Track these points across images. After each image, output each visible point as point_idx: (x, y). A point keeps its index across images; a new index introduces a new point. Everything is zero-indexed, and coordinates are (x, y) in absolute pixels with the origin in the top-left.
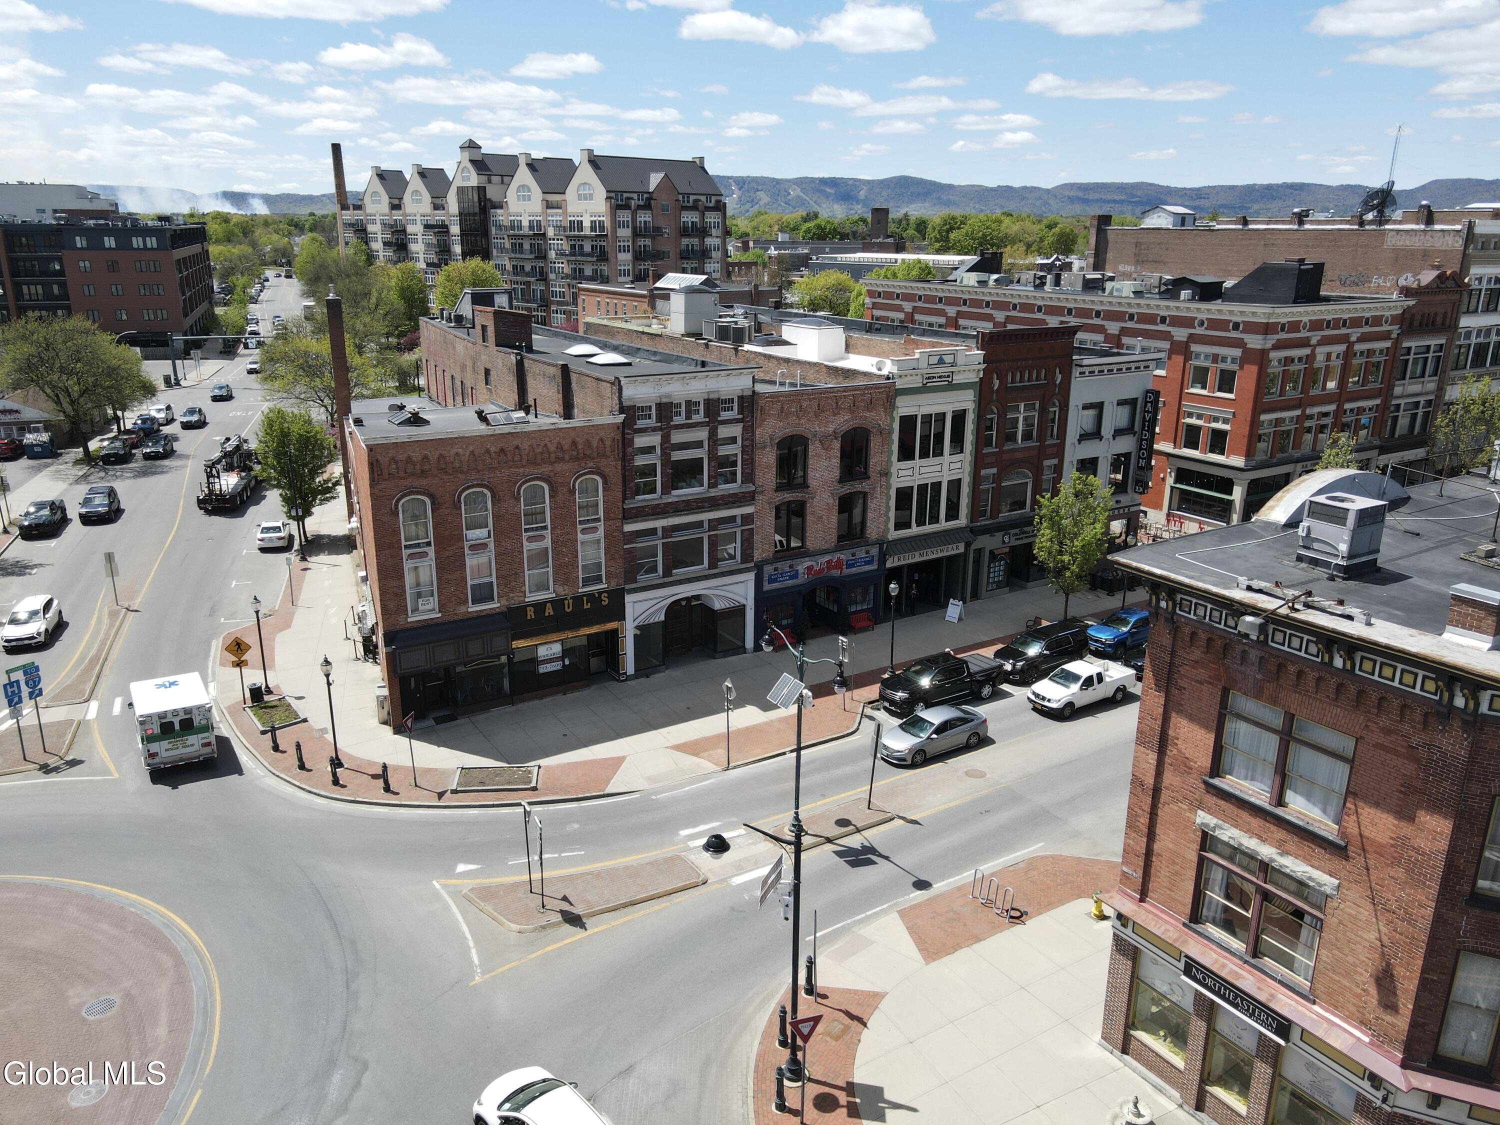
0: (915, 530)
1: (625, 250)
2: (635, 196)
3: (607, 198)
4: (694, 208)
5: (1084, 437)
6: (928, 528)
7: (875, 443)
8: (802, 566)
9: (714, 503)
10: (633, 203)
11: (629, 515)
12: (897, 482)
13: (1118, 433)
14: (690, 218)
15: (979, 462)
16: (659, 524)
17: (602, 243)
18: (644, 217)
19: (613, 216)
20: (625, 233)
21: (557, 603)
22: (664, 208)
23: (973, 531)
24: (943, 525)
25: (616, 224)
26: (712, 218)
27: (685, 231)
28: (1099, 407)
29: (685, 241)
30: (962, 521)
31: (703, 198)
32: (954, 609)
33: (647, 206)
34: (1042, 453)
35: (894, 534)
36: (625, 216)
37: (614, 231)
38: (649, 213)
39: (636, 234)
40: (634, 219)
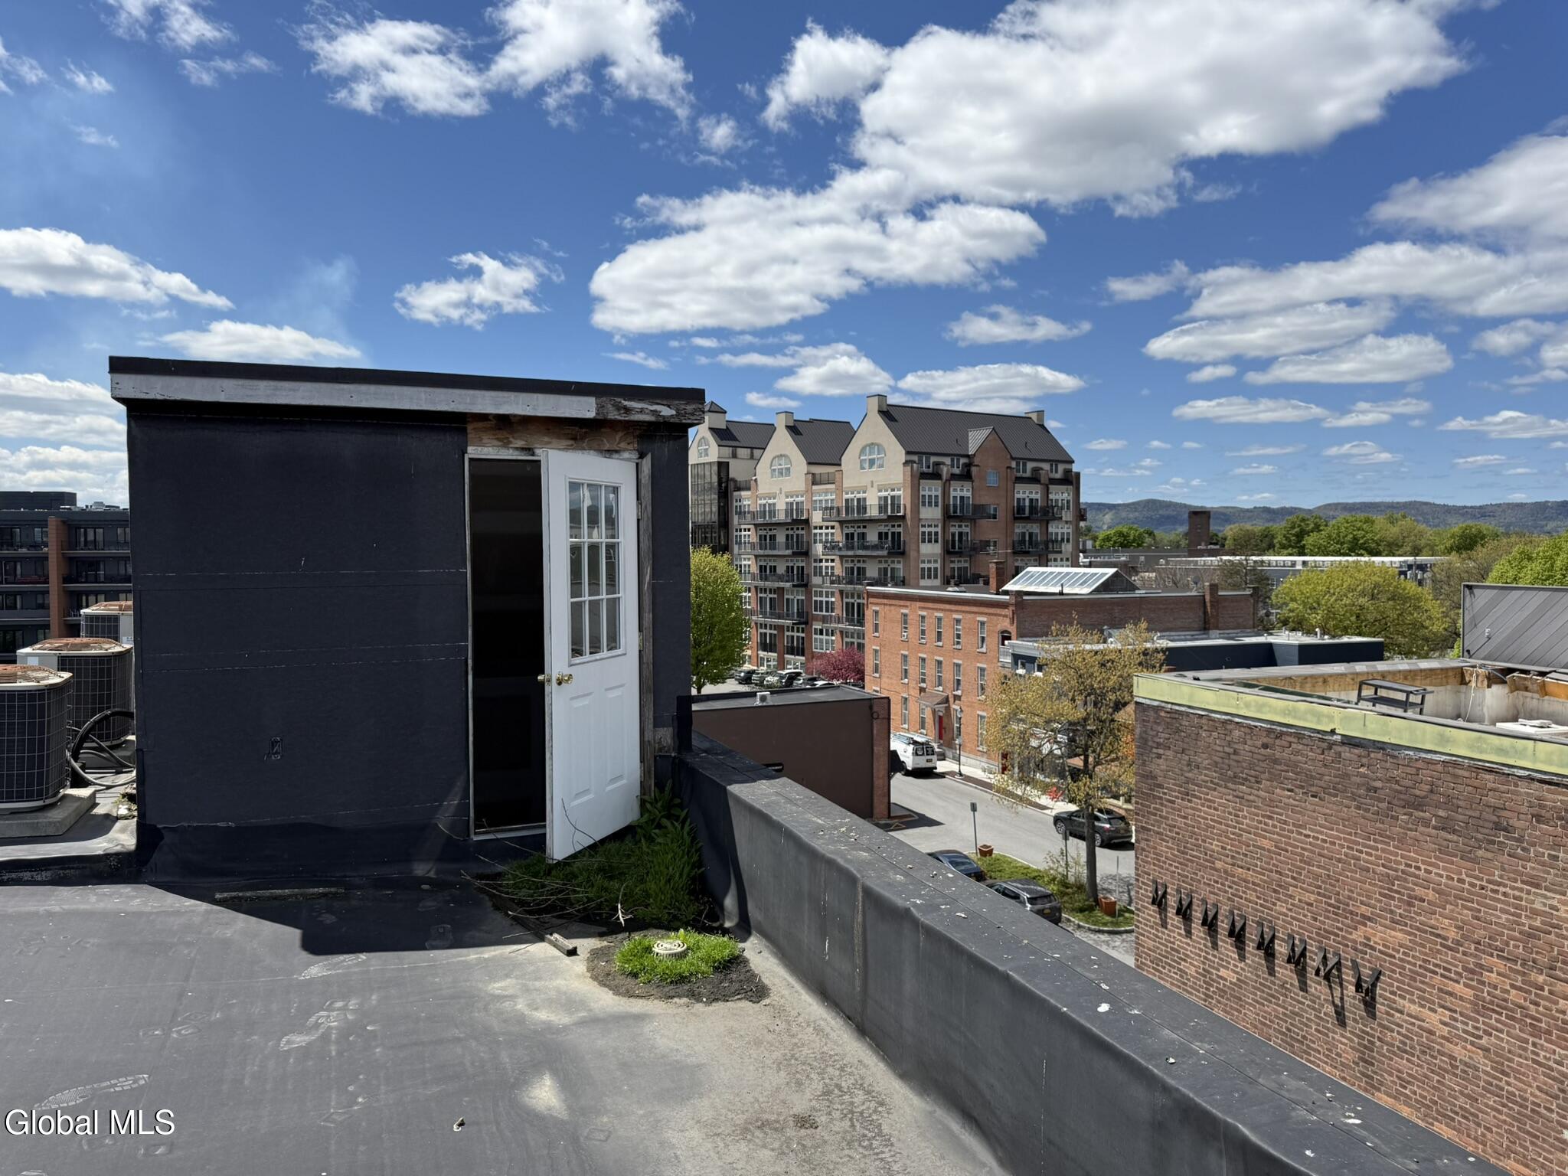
1: (930, 538)
2: (948, 460)
3: (906, 463)
4: (1034, 479)
10: (945, 471)
14: (1028, 493)
17: (897, 530)
18: (961, 491)
19: (915, 489)
20: (932, 514)
22: (991, 479)
25: (918, 501)
26: (1060, 495)
27: (1019, 514)
29: (1019, 529)
31: (1046, 466)
33: (966, 476)
36: (932, 489)
37: (916, 510)
38: (968, 485)
39: (948, 516)
40: (945, 493)
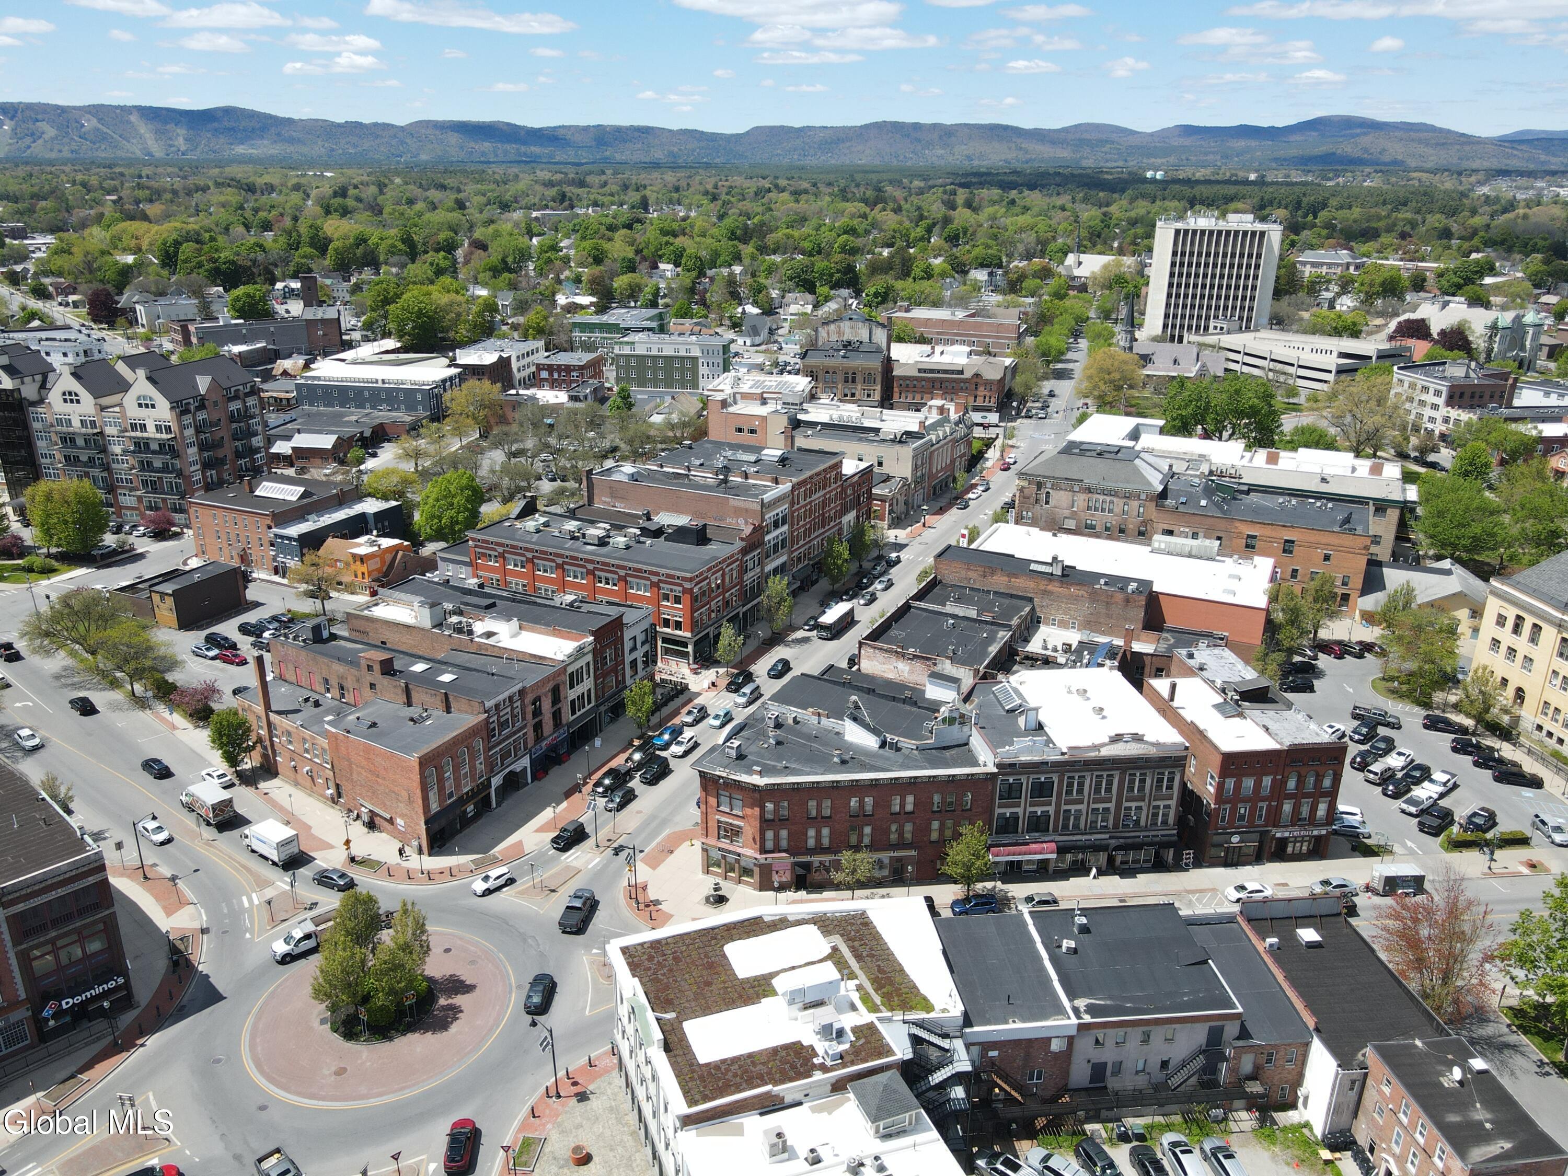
0: (578, 714)
1: (191, 445)
2: (191, 401)
3: (172, 408)
4: (236, 397)
5: (631, 651)
6: (582, 711)
7: (561, 688)
8: (544, 744)
9: (515, 733)
10: (192, 408)
11: (490, 749)
12: (570, 699)
13: (643, 644)
14: (235, 406)
15: (596, 679)
16: (498, 749)
17: (173, 443)
18: (202, 416)
19: (179, 421)
20: (190, 432)
21: (472, 790)
22: (215, 404)
23: (597, 706)
24: (587, 707)
25: (182, 428)
26: (251, 401)
27: (232, 418)
28: (635, 638)
29: (234, 425)
30: (593, 704)
31: (241, 387)
32: (598, 742)
33: (202, 406)
34: (617, 665)
35: (572, 718)
36: (188, 419)
37: (182, 433)
38: (205, 412)
39: (198, 431)
40: (194, 420)
